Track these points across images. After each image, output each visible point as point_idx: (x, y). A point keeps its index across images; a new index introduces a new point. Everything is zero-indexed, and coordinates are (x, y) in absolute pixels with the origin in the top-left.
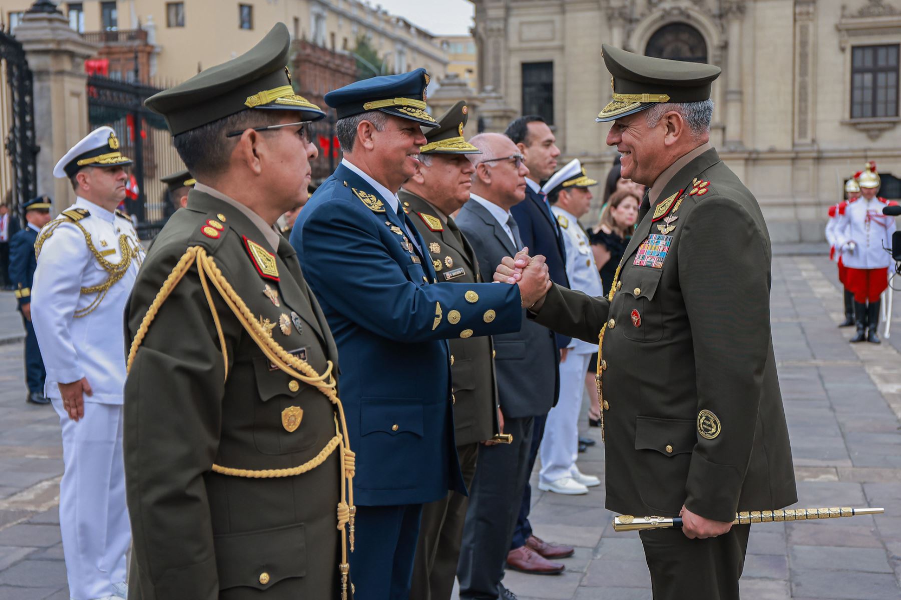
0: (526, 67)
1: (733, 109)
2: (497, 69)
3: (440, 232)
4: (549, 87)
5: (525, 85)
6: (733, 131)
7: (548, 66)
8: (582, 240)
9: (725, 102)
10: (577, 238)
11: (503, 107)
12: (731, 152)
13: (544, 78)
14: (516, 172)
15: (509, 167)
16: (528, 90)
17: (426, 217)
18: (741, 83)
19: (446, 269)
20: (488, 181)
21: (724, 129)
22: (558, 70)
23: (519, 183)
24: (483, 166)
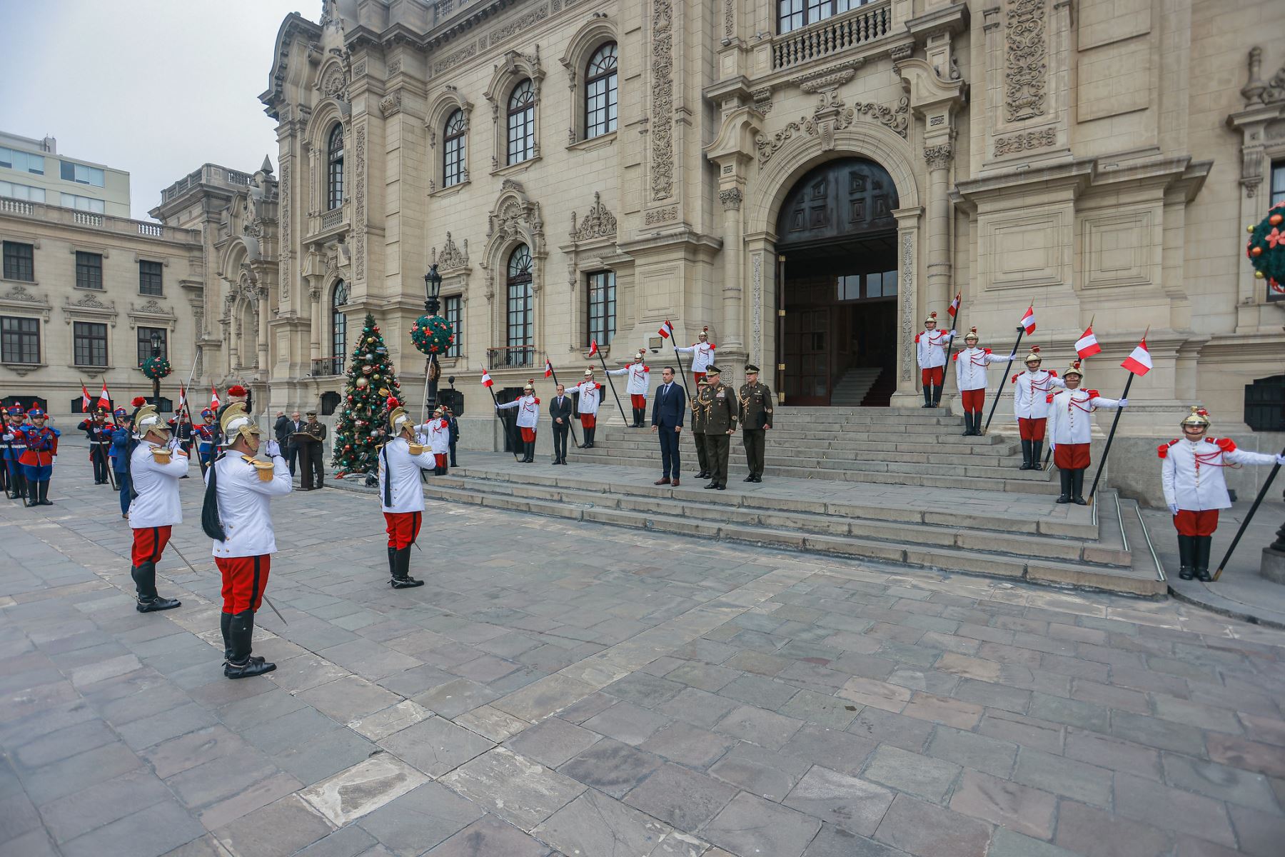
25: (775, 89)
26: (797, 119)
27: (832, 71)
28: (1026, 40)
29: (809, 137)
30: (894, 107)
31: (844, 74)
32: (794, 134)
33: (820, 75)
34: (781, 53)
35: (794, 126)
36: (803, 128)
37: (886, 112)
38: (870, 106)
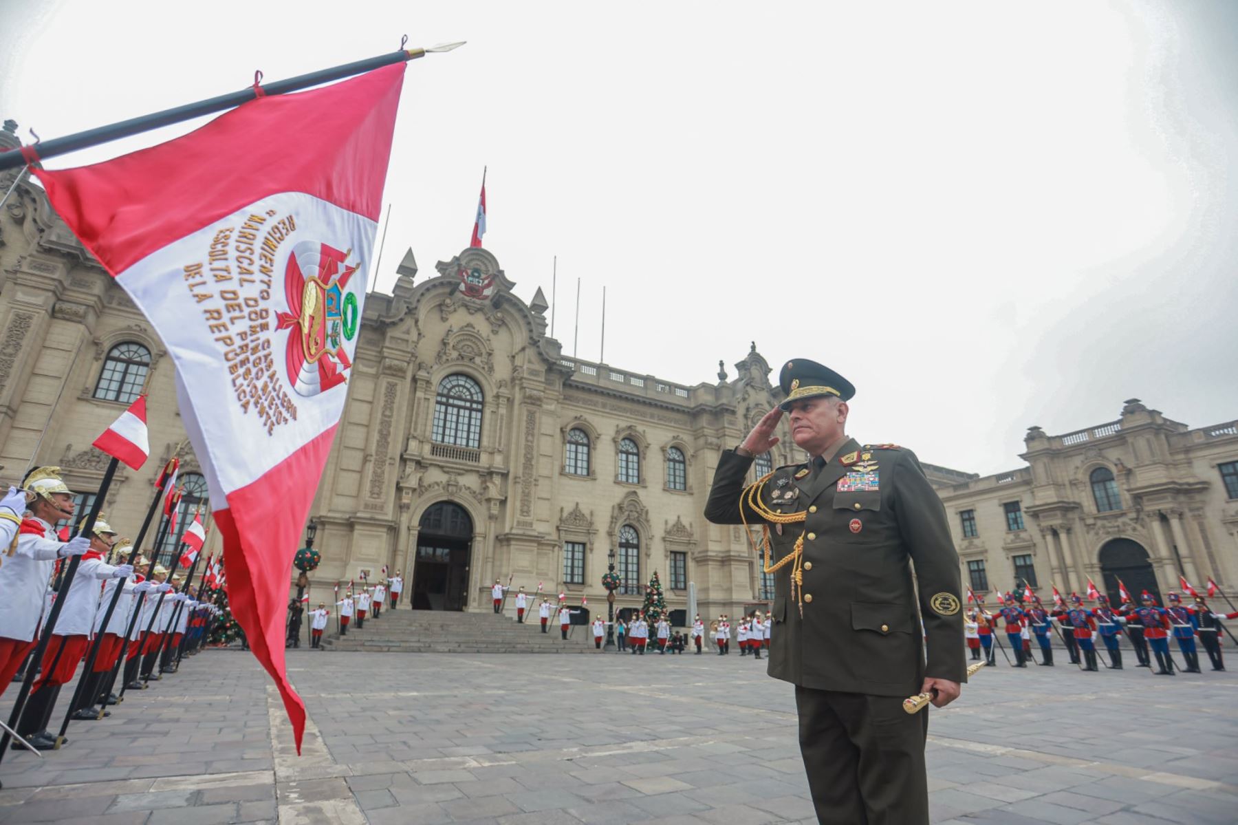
25: (431, 465)
26: (439, 481)
27: (457, 469)
28: (527, 491)
29: (442, 491)
30: (478, 492)
31: (462, 472)
32: (436, 487)
33: (452, 468)
34: (435, 449)
35: (438, 484)
36: (441, 486)
37: (474, 492)
38: (469, 488)
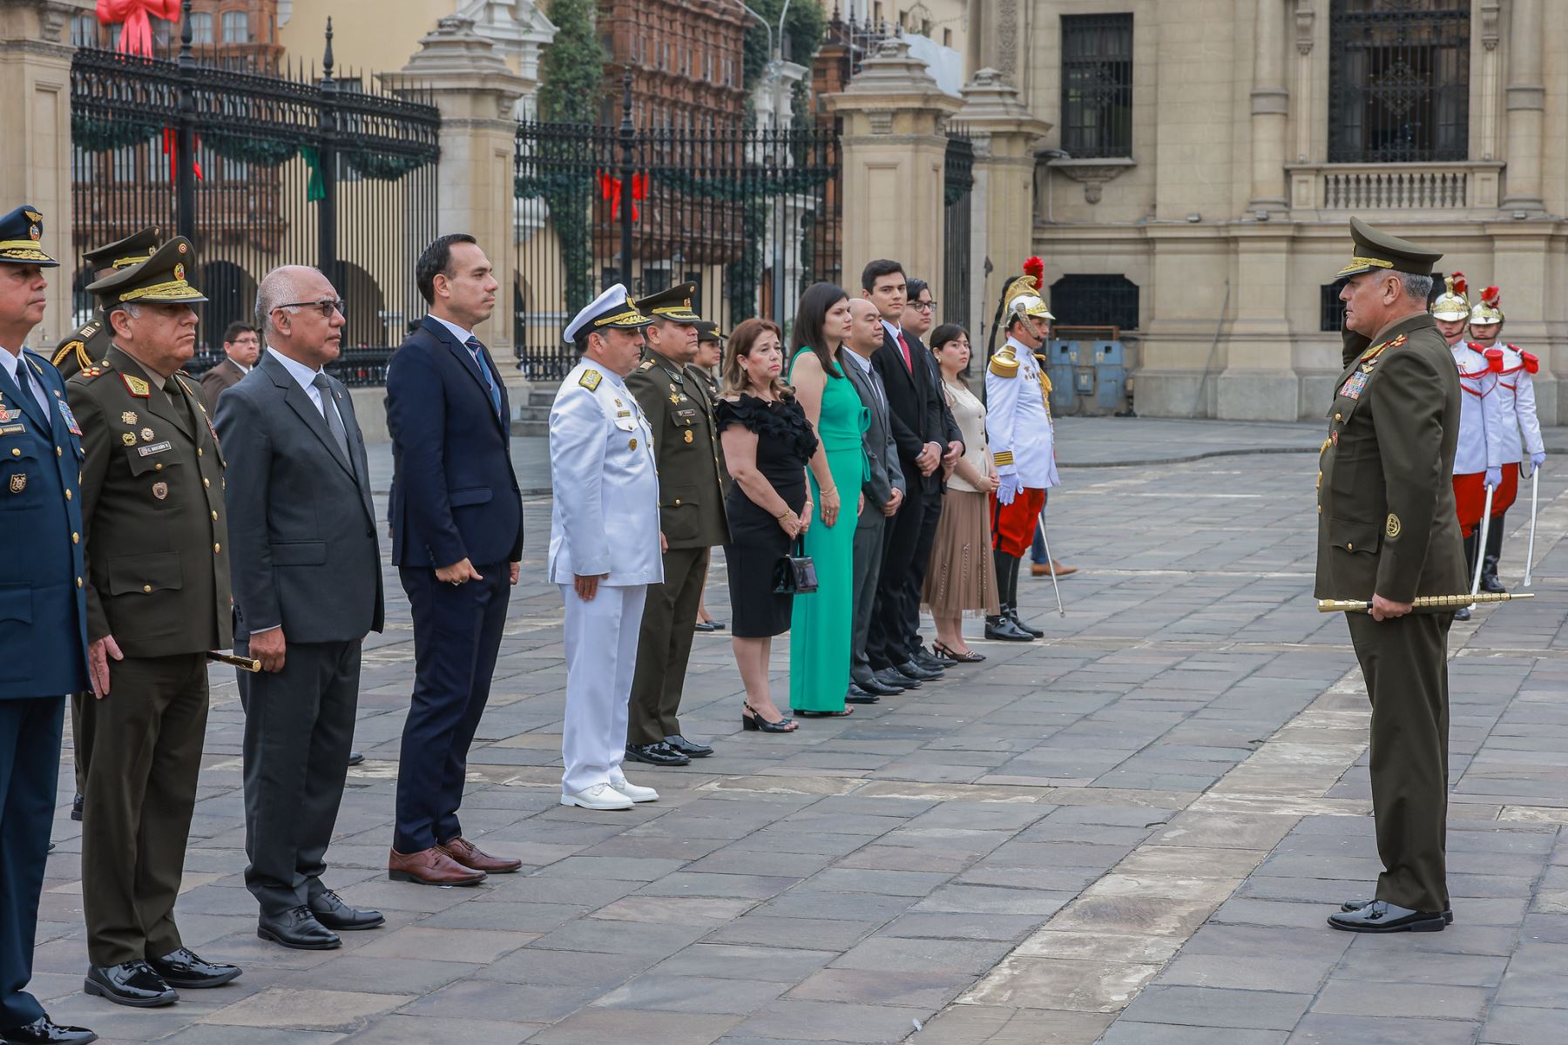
0: (1072, 25)
1: (1524, 127)
2: (1009, 30)
3: (145, 397)
4: (1122, 71)
5: (1067, 65)
6: (1521, 177)
7: (1122, 23)
8: (626, 407)
9: (1505, 112)
10: (615, 405)
11: (1015, 114)
12: (1518, 222)
13: (1113, 52)
14: (325, 321)
15: (315, 314)
16: (1075, 76)
17: (129, 379)
18: (1541, 73)
19: (142, 442)
20: (287, 332)
21: (1503, 170)
22: (1141, 34)
23: (328, 336)
24: (281, 312)
